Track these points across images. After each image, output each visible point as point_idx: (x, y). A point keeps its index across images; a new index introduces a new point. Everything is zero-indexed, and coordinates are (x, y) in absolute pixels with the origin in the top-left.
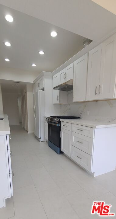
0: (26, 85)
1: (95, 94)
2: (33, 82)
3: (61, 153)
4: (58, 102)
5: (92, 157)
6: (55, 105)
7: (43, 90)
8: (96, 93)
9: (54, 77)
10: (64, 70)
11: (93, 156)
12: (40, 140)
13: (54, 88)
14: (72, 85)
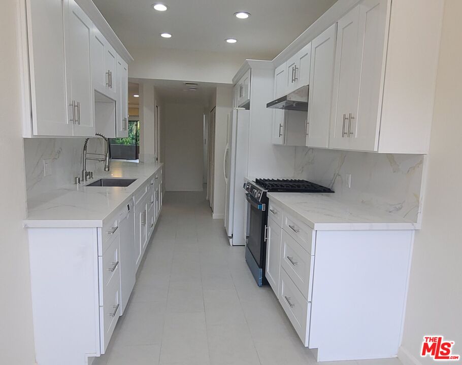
0: (216, 88)
1: (343, 136)
2: (232, 83)
3: (265, 283)
4: (280, 141)
5: (309, 305)
6: (276, 146)
7: (247, 106)
8: (344, 133)
9: (278, 71)
10: (295, 59)
11: (311, 302)
12: (231, 240)
13: (269, 105)
14: (306, 101)
